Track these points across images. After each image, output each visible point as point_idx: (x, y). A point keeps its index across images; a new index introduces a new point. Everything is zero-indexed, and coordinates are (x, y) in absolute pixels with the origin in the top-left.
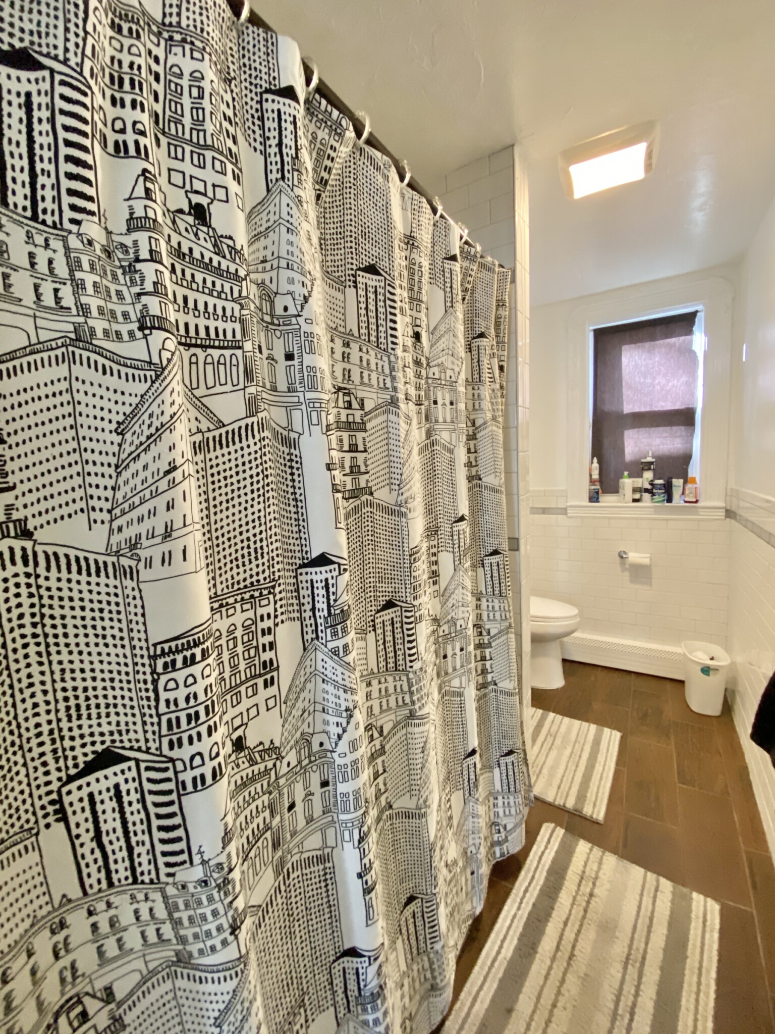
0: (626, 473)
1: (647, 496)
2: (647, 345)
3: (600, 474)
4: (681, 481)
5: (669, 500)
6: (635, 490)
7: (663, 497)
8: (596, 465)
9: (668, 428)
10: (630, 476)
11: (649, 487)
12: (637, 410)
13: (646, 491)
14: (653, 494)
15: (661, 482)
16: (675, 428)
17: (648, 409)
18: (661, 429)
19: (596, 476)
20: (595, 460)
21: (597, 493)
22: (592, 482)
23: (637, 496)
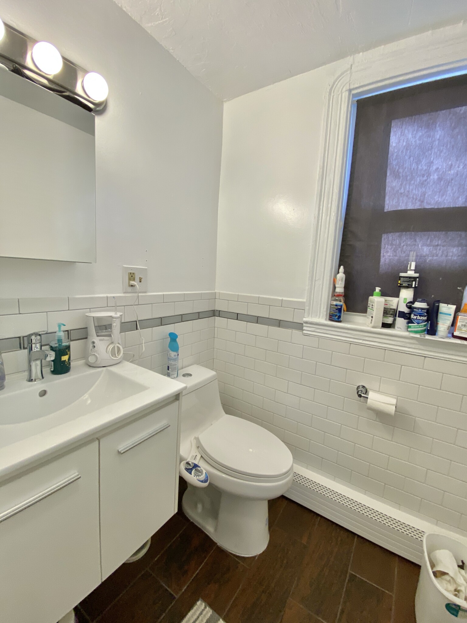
0: (378, 289)
1: (401, 322)
2: (425, 118)
3: (346, 287)
4: (452, 308)
5: (432, 331)
6: (386, 312)
7: (422, 327)
8: (341, 275)
9: (442, 234)
10: (383, 294)
11: (406, 310)
12: (402, 207)
13: (402, 315)
14: (410, 321)
15: (424, 305)
16: (451, 234)
17: (417, 206)
18: (432, 234)
19: (340, 289)
20: (342, 267)
21: (340, 310)
22: (334, 295)
23: (390, 320)
